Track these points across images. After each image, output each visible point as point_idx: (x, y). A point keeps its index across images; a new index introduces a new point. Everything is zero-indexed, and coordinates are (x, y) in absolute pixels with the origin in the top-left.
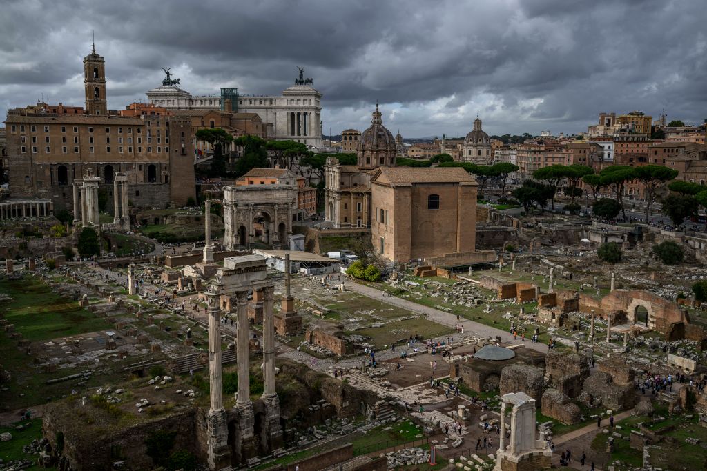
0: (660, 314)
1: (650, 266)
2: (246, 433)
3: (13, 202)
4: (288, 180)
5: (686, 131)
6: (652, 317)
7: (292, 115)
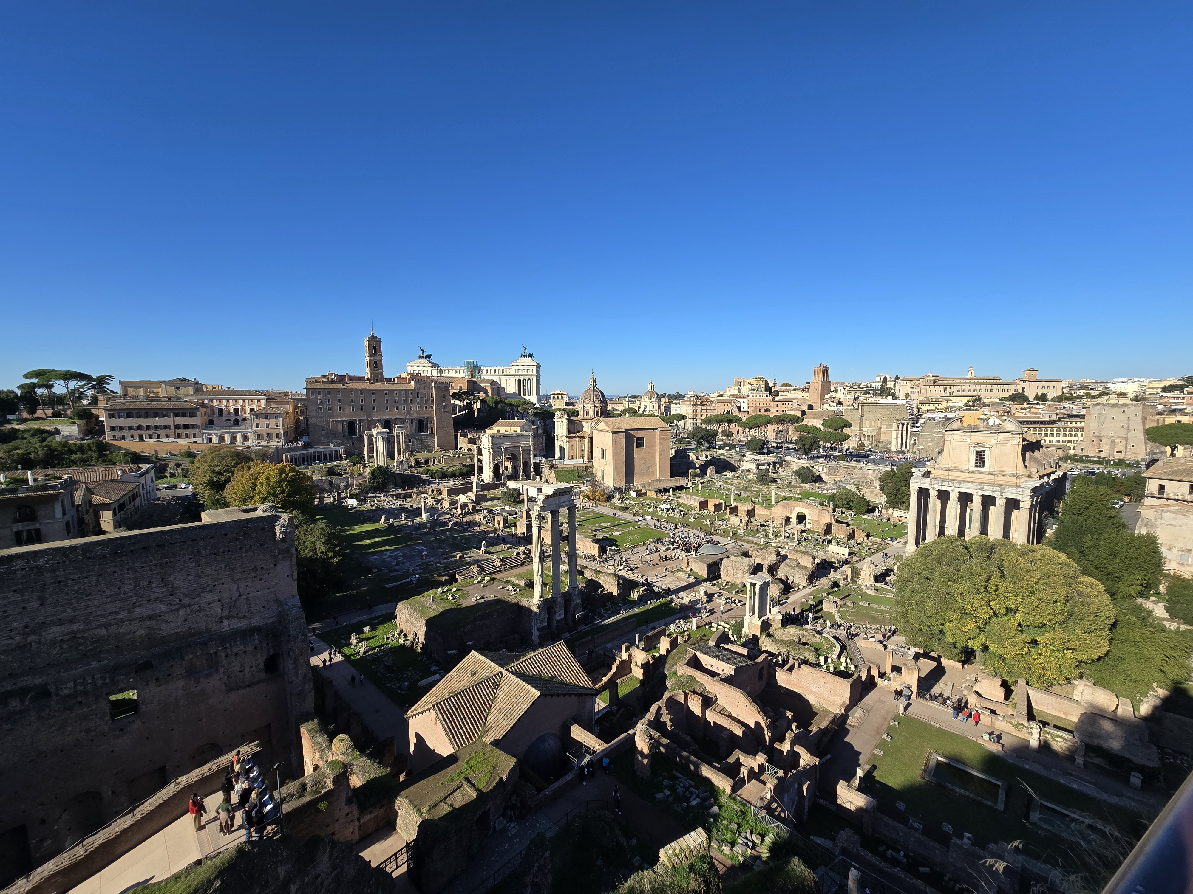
0: (815, 518)
1: (792, 484)
2: (559, 615)
3: (313, 450)
4: (526, 428)
5: (794, 390)
6: (809, 519)
7: (519, 380)
